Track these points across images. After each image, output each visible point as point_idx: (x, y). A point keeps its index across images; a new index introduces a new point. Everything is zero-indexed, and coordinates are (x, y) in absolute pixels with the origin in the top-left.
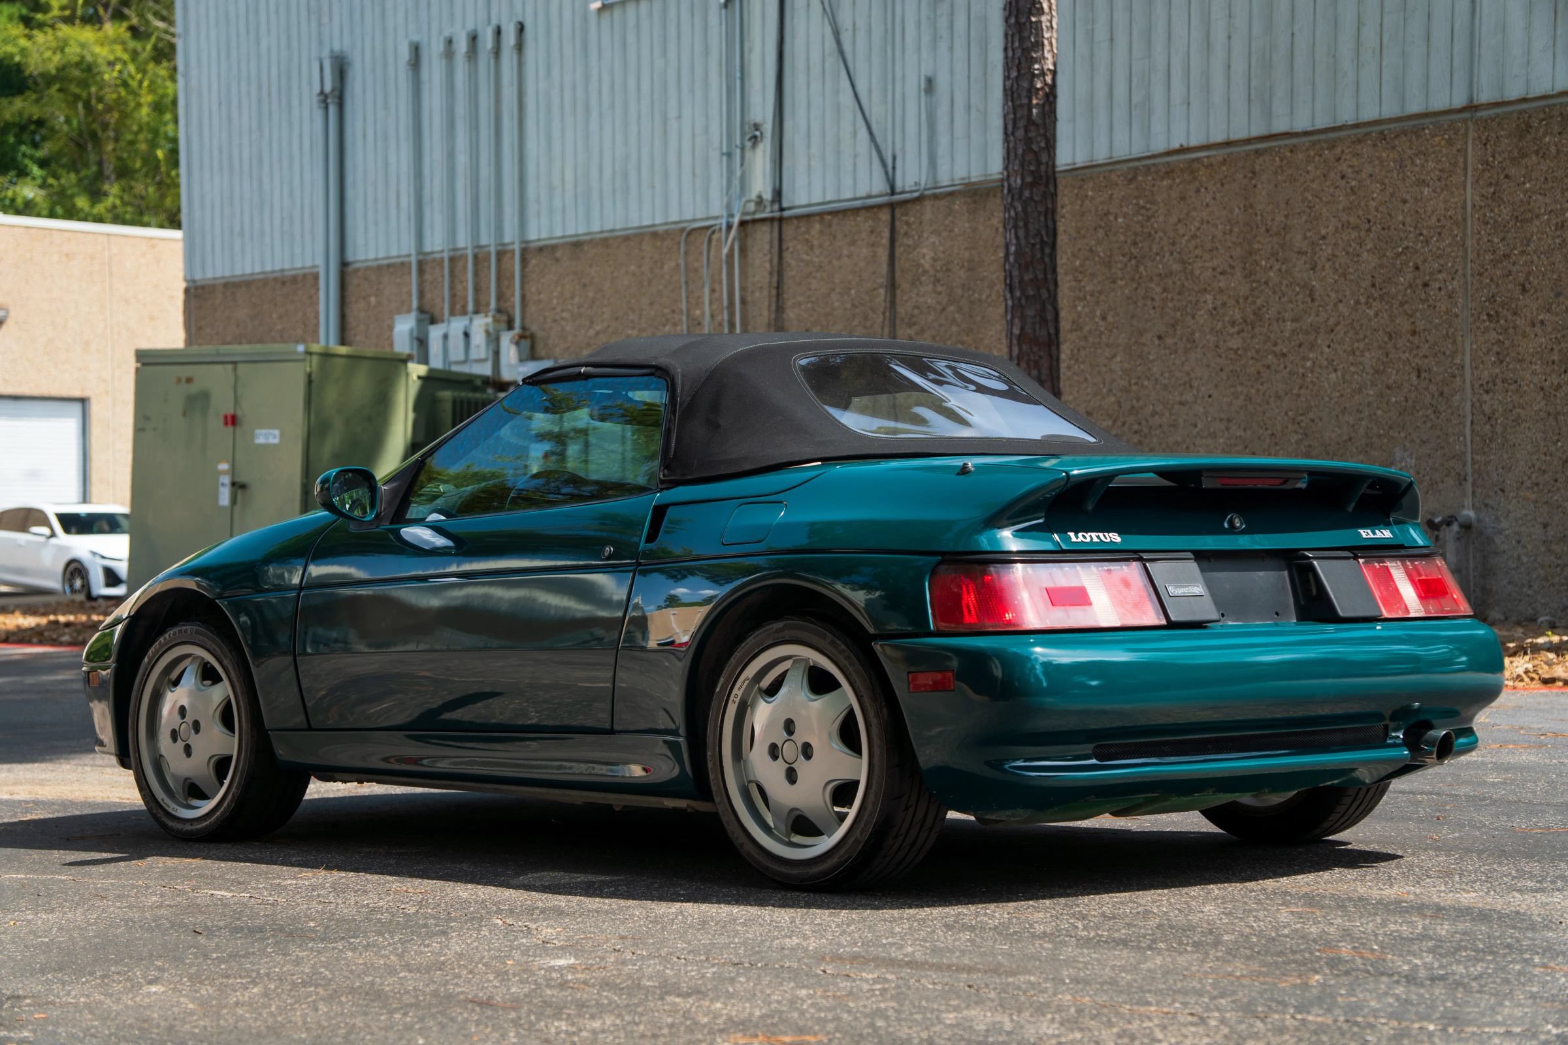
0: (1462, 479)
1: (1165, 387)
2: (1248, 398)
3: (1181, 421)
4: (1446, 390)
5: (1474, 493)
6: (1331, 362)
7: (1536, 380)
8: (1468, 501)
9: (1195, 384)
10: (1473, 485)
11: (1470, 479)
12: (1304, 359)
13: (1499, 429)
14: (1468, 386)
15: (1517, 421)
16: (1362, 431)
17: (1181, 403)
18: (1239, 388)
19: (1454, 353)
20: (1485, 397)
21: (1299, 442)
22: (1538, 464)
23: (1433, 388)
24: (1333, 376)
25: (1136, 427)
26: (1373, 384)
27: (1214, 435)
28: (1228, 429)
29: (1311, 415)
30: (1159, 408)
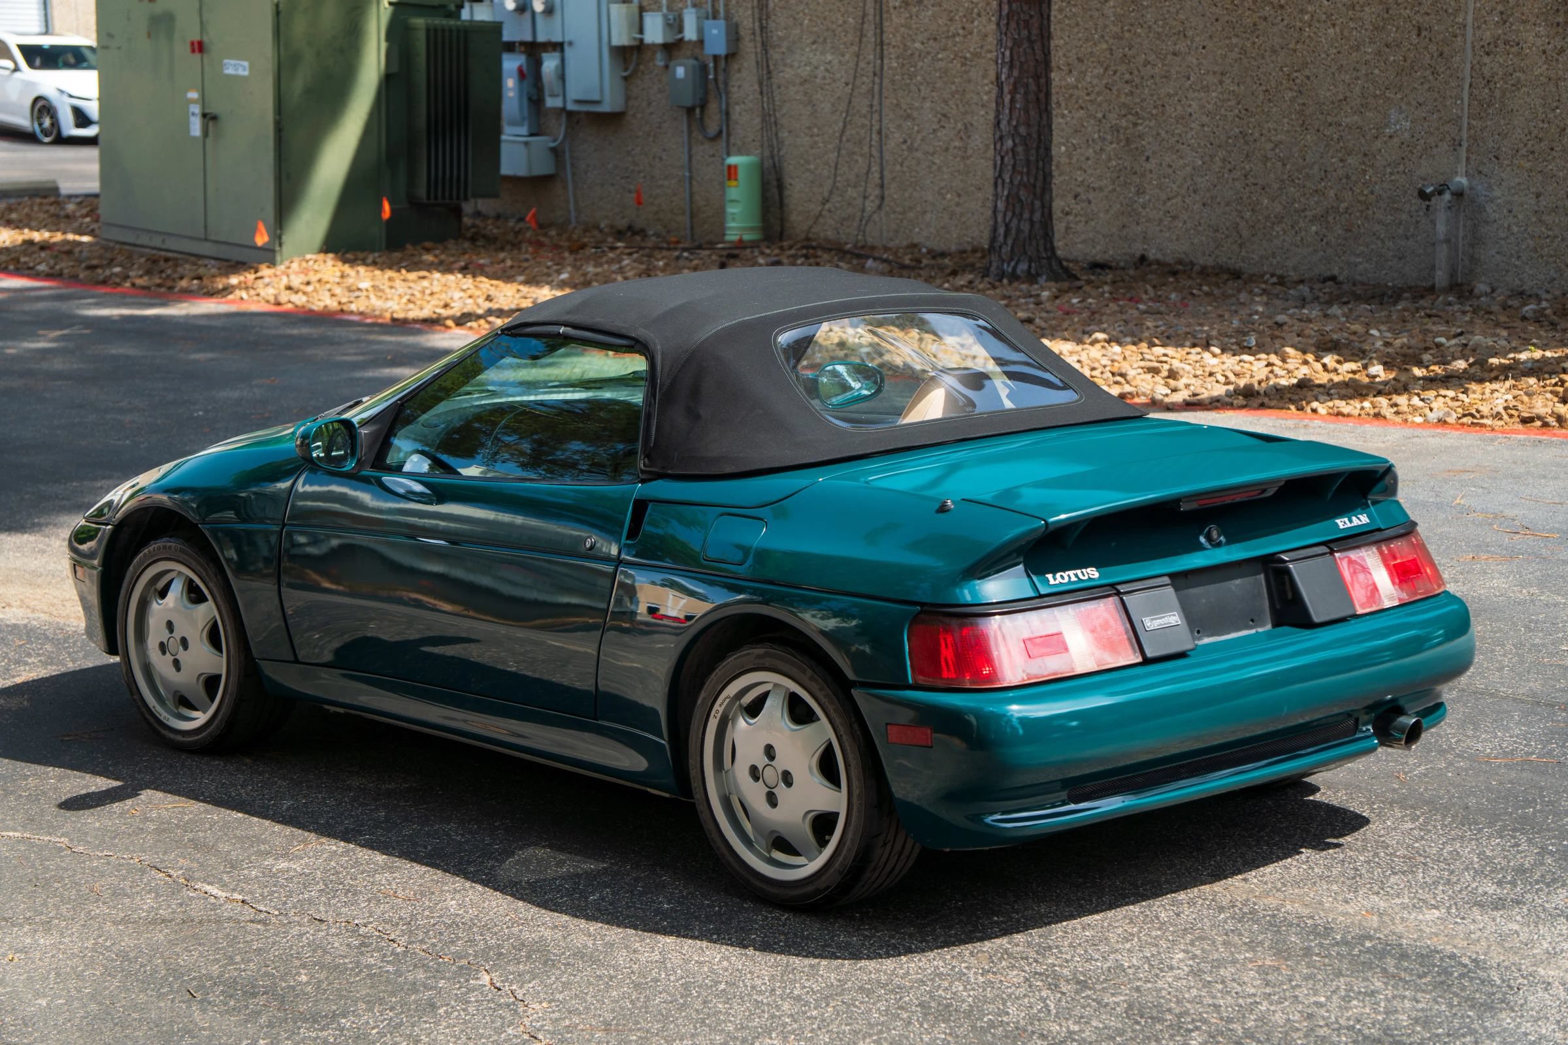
0: (1456, 144)
1: (1159, 36)
2: (1244, 51)
3: (1173, 72)
4: (1446, 49)
5: (1468, 159)
6: (1329, 16)
7: (1539, 42)
8: (1462, 168)
9: (1190, 33)
10: (1468, 150)
11: (1465, 145)
12: (1302, 11)
13: (1498, 93)
14: (1469, 45)
15: (1517, 86)
16: (1357, 90)
17: (1175, 54)
18: (1234, 40)
19: (1458, 10)
20: (1486, 59)
21: (1293, 100)
22: (1535, 132)
23: (1433, 48)
24: (1331, 31)
25: (1127, 76)
26: (1372, 42)
27: (1206, 89)
28: (1221, 82)
29: (1307, 72)
30: (1152, 57)
